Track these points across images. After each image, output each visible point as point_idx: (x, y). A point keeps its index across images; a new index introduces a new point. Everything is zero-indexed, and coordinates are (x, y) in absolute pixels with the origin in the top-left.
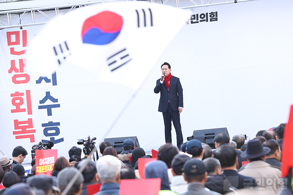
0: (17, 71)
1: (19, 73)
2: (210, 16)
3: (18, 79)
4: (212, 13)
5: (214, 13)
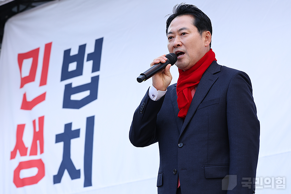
0: (24, 153)
1: (28, 158)
3: (25, 174)
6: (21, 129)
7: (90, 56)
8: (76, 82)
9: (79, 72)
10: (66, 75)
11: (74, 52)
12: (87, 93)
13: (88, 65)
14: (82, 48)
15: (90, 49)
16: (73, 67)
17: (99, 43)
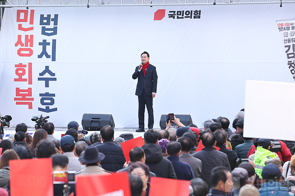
0: (22, 45)
1: (24, 47)
2: (194, 14)
3: (22, 52)
4: (196, 11)
5: (198, 11)
6: (19, 37)
7: (52, 20)
8: (47, 27)
9: (48, 23)
10: (42, 23)
11: (45, 16)
12: (52, 32)
13: (52, 23)
14: (49, 16)
15: (52, 17)
16: (45, 21)
17: (56, 16)
